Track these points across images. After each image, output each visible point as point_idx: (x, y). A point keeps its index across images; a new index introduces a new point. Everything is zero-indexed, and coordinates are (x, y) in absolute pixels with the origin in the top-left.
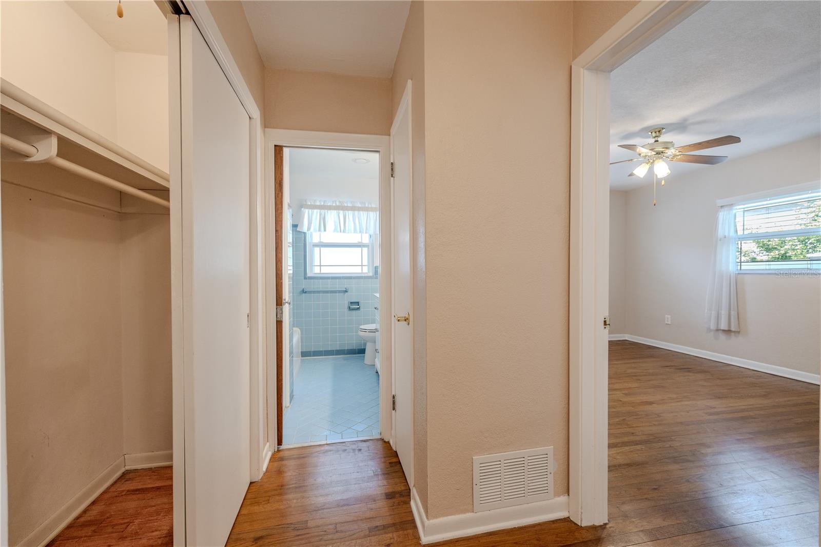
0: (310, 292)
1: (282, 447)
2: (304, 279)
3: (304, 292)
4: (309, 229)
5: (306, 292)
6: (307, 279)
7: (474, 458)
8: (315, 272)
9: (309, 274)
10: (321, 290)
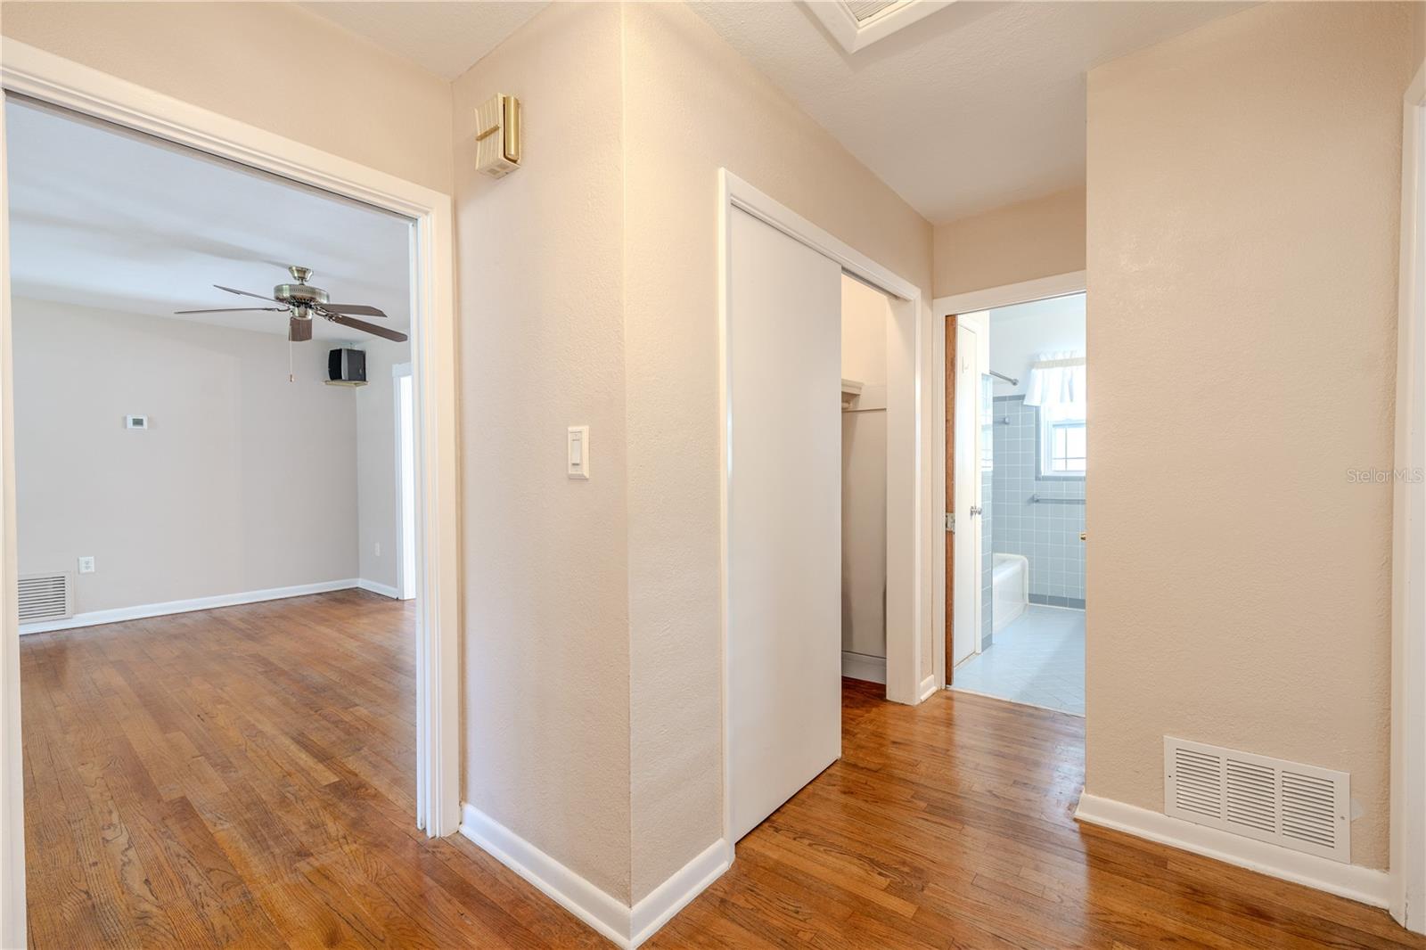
0: (1046, 501)
1: (951, 688)
2: (1036, 480)
3: (1036, 500)
4: (1042, 400)
5: (1037, 501)
6: (1040, 480)
7: (1165, 736)
8: (1057, 469)
9: (1044, 472)
10: (1064, 498)
